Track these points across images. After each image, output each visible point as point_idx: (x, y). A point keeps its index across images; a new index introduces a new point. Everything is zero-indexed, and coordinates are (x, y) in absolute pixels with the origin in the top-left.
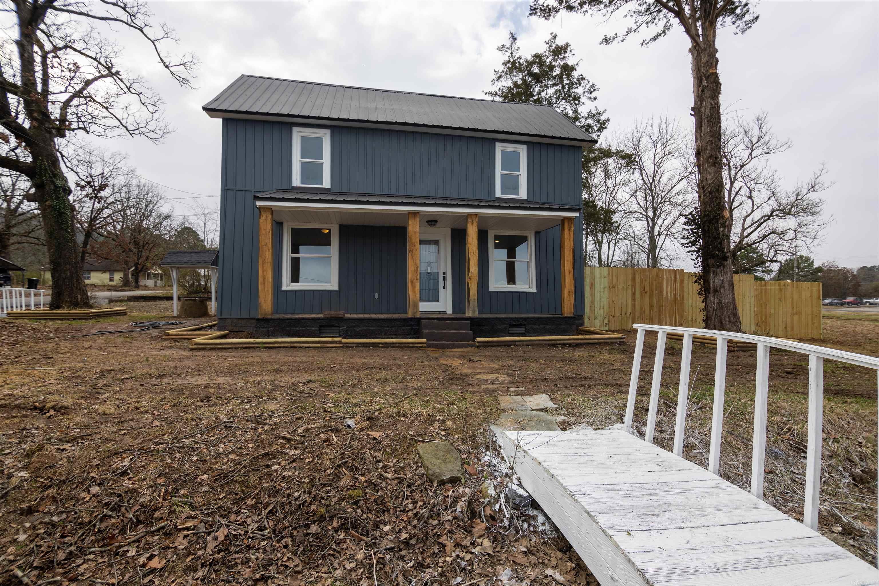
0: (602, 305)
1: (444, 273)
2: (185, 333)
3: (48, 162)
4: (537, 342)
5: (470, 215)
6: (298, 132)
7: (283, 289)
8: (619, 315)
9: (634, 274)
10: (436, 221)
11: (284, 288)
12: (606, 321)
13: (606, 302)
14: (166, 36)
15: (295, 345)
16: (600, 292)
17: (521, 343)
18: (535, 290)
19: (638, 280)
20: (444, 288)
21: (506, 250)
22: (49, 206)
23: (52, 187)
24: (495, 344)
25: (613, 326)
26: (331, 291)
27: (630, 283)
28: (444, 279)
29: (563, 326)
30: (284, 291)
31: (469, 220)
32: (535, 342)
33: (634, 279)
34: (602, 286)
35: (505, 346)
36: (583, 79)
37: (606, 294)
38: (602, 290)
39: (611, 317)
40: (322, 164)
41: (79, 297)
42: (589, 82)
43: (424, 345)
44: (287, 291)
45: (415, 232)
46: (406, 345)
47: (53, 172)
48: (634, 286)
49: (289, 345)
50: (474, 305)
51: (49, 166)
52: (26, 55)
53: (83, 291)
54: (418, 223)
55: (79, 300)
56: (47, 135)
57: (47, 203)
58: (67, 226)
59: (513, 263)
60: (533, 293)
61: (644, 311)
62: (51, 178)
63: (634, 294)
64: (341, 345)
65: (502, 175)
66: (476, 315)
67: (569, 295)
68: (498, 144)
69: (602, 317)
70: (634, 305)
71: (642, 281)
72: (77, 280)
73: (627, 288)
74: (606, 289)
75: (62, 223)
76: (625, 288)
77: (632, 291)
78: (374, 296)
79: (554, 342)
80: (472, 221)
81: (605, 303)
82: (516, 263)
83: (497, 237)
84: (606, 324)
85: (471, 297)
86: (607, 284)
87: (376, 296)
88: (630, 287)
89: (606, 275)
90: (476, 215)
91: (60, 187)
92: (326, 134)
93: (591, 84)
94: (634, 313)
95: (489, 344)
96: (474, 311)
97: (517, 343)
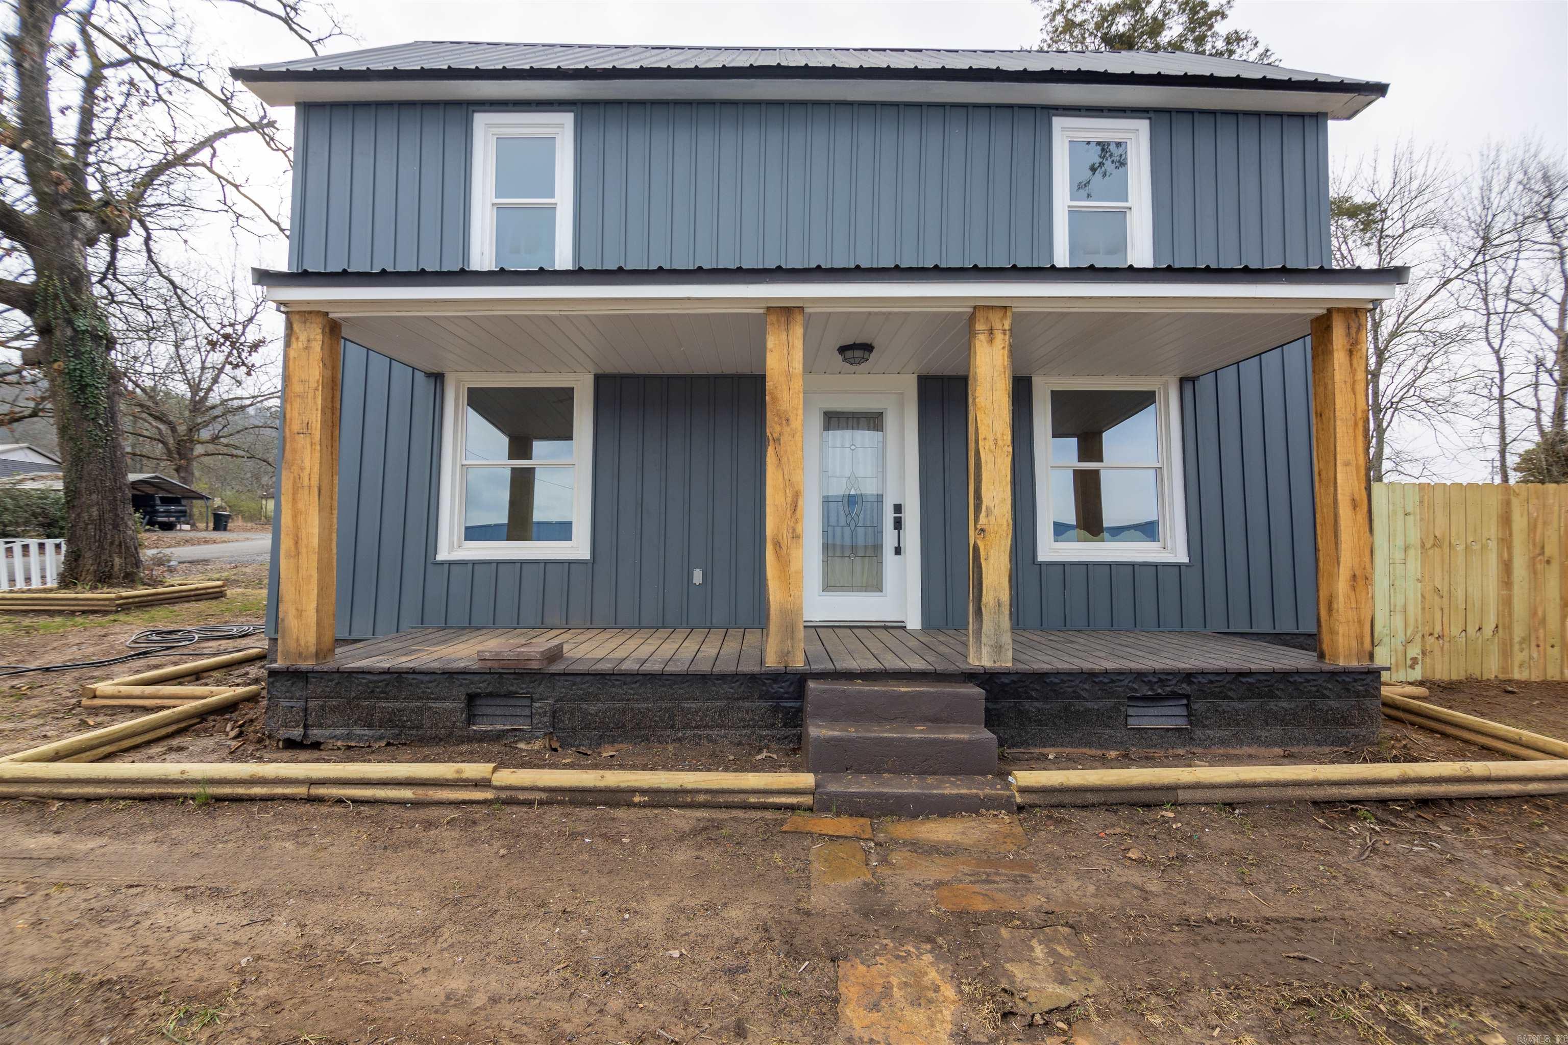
0: (1400, 601)
1: (898, 508)
2: (138, 690)
3: (61, 281)
4: (1264, 793)
5: (981, 308)
6: (489, 125)
7: (440, 557)
8: (1455, 631)
9: (1508, 503)
10: (868, 348)
11: (443, 555)
12: (1414, 651)
13: (1411, 592)
14: (337, 31)
15: (322, 791)
16: (1391, 563)
17: (1199, 795)
18: (1182, 557)
19: (1519, 522)
20: (898, 551)
21: (1074, 441)
22: (60, 372)
23: (69, 332)
24: (1091, 798)
25: (1438, 668)
26: (570, 563)
27: (1492, 530)
28: (898, 524)
29: (1333, 704)
30: (442, 563)
31: (980, 326)
32: (1256, 793)
33: (1506, 520)
34: (1400, 542)
35: (1133, 805)
36: (1239, 40)
37: (1414, 565)
38: (1399, 555)
39: (1430, 640)
40: (553, 208)
41: (117, 561)
42: (1256, 44)
43: (807, 800)
44: (451, 563)
45: (789, 375)
46: (737, 799)
47: (70, 301)
48: (1506, 542)
49: (302, 791)
50: (998, 626)
51: (63, 289)
52: (26, 65)
53: (127, 548)
54: (798, 343)
55: (116, 568)
56: (66, 226)
57: (56, 366)
58: (97, 414)
59: (1096, 474)
60: (1179, 566)
61: (1543, 621)
62: (67, 313)
63: (1507, 567)
64: (489, 795)
65: (1072, 212)
66: (1006, 662)
67: (1354, 588)
68: (1058, 123)
69: (1401, 637)
70: (1507, 602)
71: (1532, 527)
72: (116, 526)
73: (1484, 548)
74: (1411, 552)
75: (85, 407)
76: (1477, 547)
77: (1500, 555)
78: (690, 576)
79: (1334, 792)
80: (991, 331)
81: (1411, 595)
82: (1103, 473)
83: (1059, 399)
84: (1415, 661)
85: (988, 598)
86: (1414, 536)
87: (697, 577)
88: (1493, 545)
89: (1409, 509)
90: (1002, 307)
91: (84, 332)
92: (561, 126)
93: (1260, 49)
94: (1509, 628)
95: (1067, 798)
96: (998, 648)
97: (1182, 795)
